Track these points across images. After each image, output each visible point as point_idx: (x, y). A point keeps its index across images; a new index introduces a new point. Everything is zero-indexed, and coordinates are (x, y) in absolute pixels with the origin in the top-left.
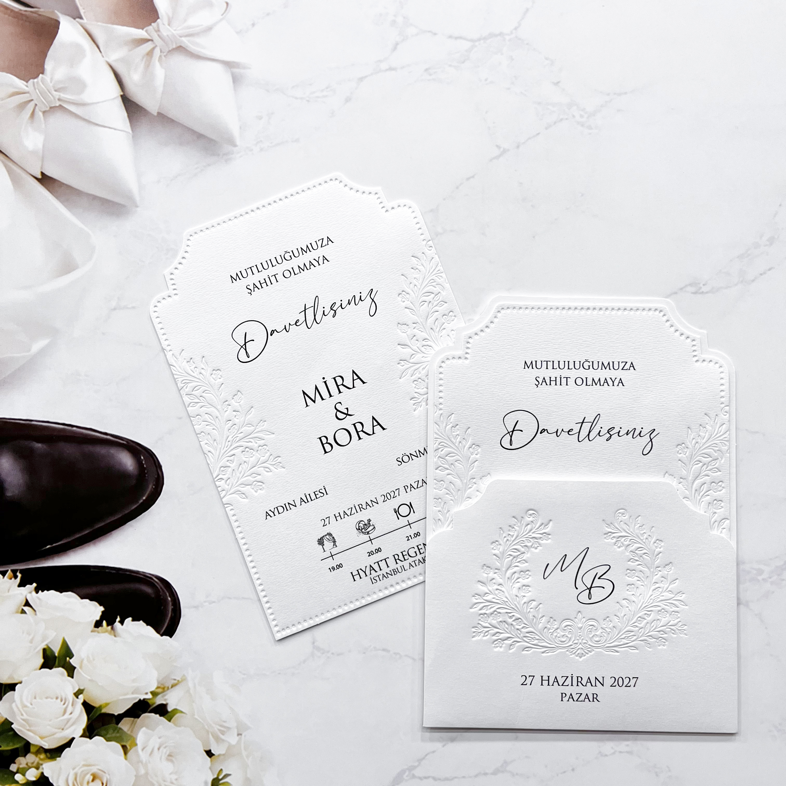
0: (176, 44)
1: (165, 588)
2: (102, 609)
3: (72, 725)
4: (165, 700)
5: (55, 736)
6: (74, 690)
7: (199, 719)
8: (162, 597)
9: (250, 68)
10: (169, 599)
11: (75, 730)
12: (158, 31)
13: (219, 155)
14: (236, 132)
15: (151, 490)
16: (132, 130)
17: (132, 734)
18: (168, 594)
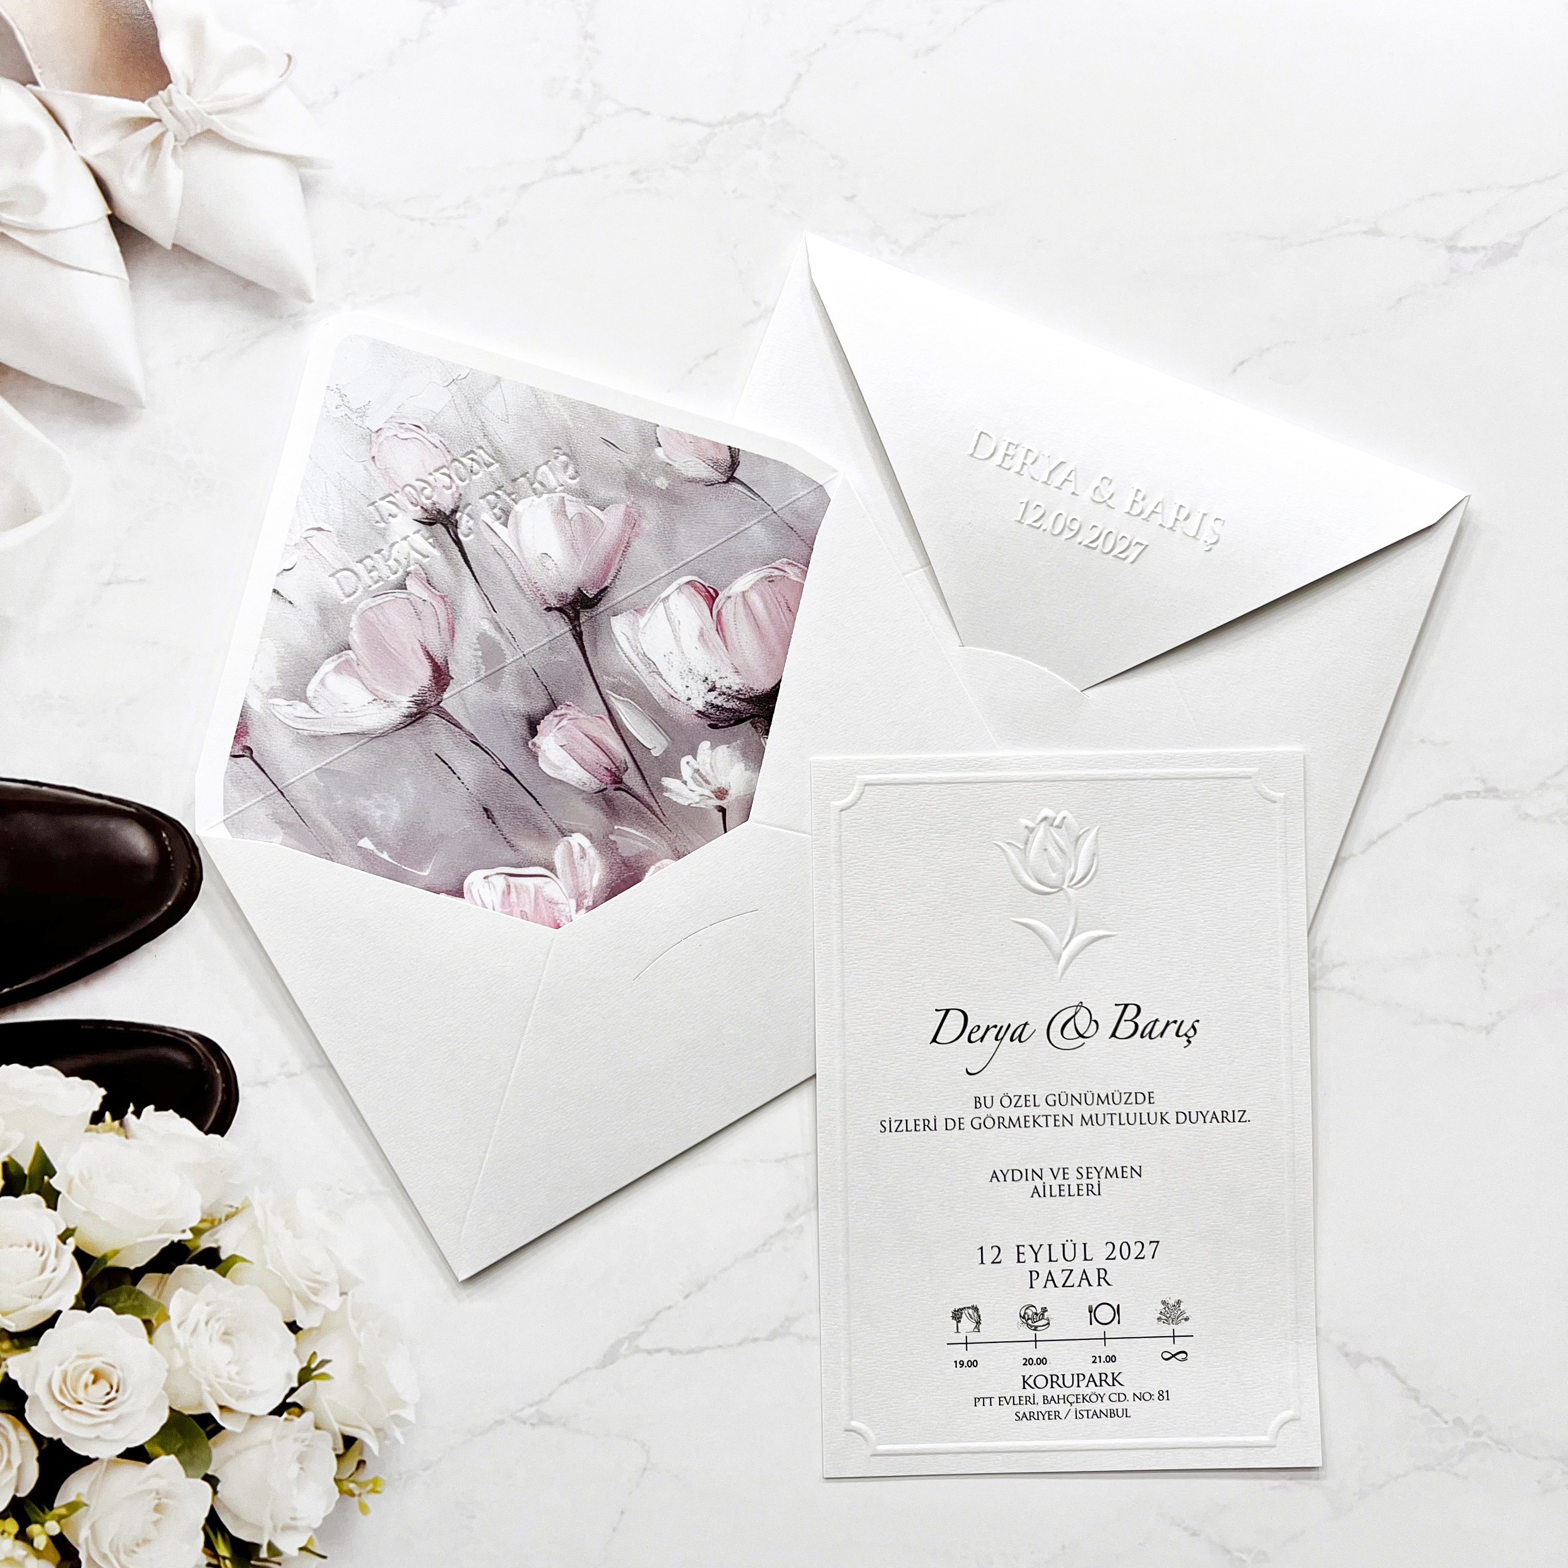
0: (203, 127)
1: (210, 1053)
2: (103, 1092)
3: (57, 1289)
4: (216, 1241)
5: (27, 1309)
6: (57, 1230)
7: (274, 1270)
8: (205, 1069)
9: (331, 168)
10: (218, 1071)
11: (60, 1299)
12: (169, 104)
13: (281, 317)
14: (310, 279)
15: (181, 892)
16: (130, 276)
17: (161, 1301)
18: (215, 1063)
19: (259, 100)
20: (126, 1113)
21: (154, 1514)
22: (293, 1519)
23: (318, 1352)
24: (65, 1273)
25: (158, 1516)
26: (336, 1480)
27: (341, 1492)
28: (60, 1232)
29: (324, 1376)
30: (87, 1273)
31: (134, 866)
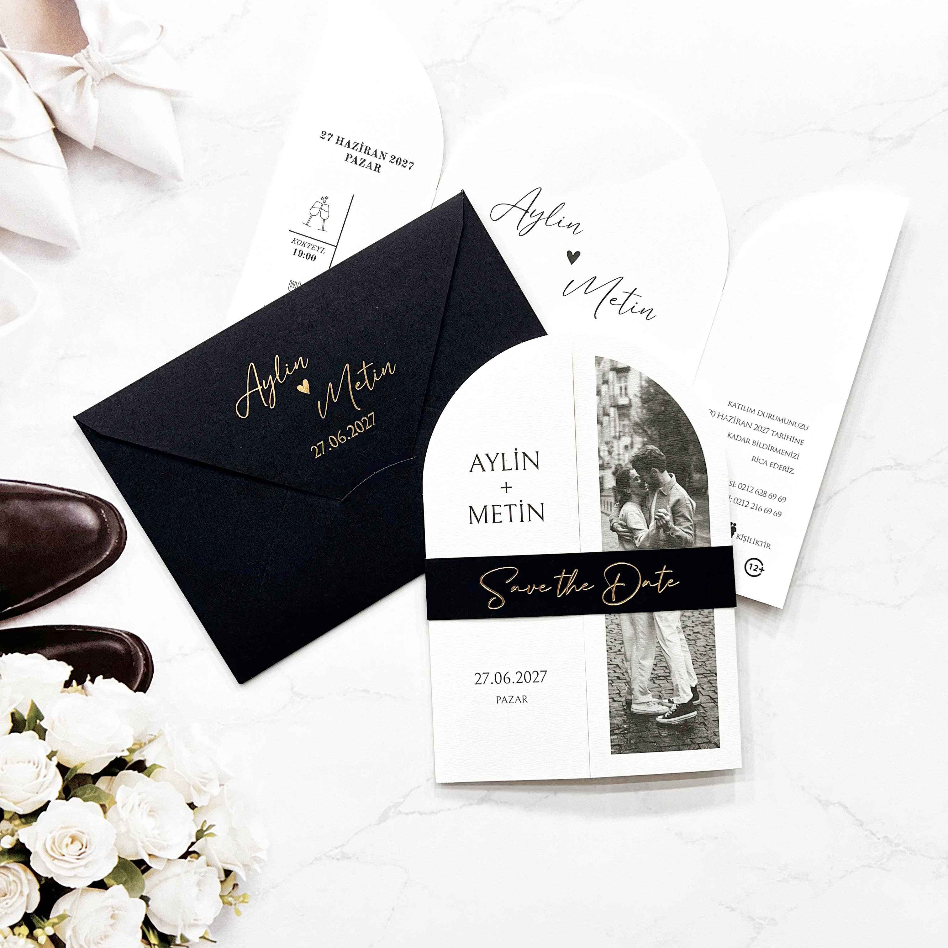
0: (109, 71)
1: (135, 643)
2: (71, 668)
3: (47, 788)
4: (143, 756)
5: (30, 801)
7: (179, 772)
8: (132, 653)
9: (190, 96)
10: (141, 654)
11: (49, 794)
12: (88, 58)
13: (163, 191)
14: (179, 166)
15: (114, 545)
16: (68, 167)
17: (111, 793)
18: (138, 649)
19: (144, 54)
20: (85, 681)
21: (111, 920)
22: (195, 920)
23: (207, 820)
24: (52, 778)
25: (112, 921)
26: (221, 896)
27: (224, 903)
28: (48, 753)
29: (212, 835)
30: (66, 777)
31: (84, 531)
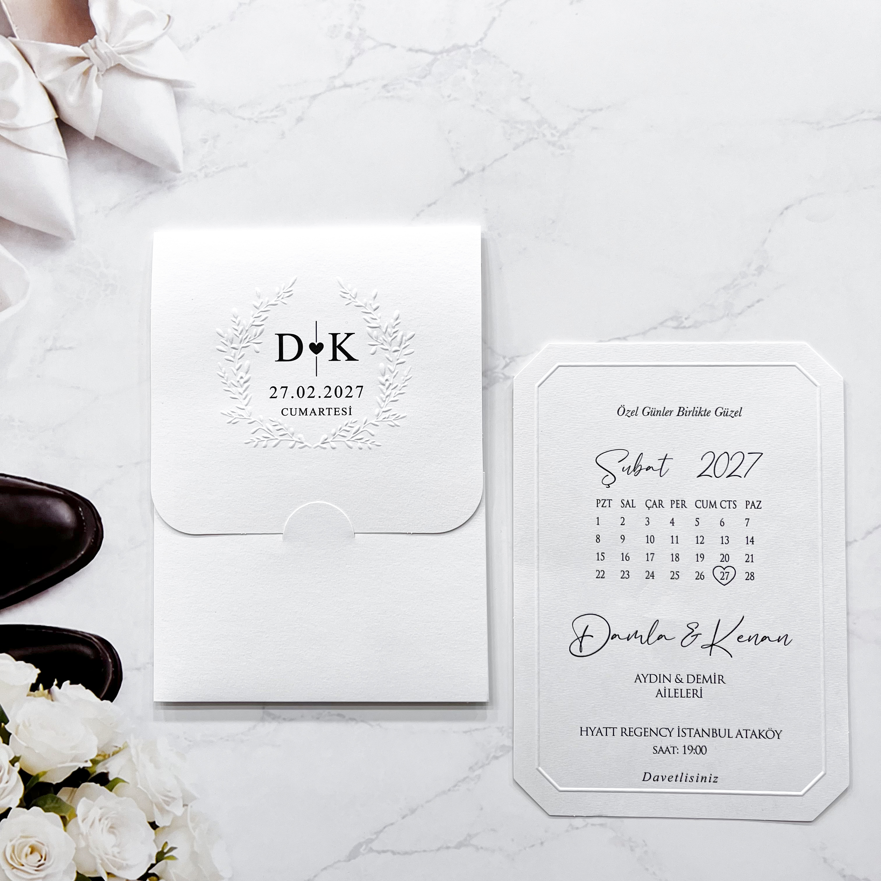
1: (105, 648)
2: (38, 671)
3: (8, 795)
4: (106, 768)
6: (9, 757)
9: (193, 87)
10: (110, 660)
11: (11, 801)
12: (95, 48)
13: (161, 182)
14: (179, 158)
15: (90, 544)
16: (68, 157)
17: (72, 805)
18: (108, 655)
19: (150, 45)
20: (52, 685)
23: (168, 842)
24: (14, 784)
28: (11, 758)
29: (173, 858)
30: (28, 784)
31: (61, 528)
